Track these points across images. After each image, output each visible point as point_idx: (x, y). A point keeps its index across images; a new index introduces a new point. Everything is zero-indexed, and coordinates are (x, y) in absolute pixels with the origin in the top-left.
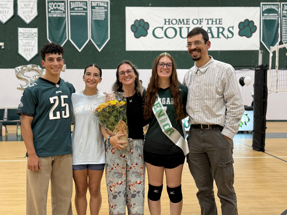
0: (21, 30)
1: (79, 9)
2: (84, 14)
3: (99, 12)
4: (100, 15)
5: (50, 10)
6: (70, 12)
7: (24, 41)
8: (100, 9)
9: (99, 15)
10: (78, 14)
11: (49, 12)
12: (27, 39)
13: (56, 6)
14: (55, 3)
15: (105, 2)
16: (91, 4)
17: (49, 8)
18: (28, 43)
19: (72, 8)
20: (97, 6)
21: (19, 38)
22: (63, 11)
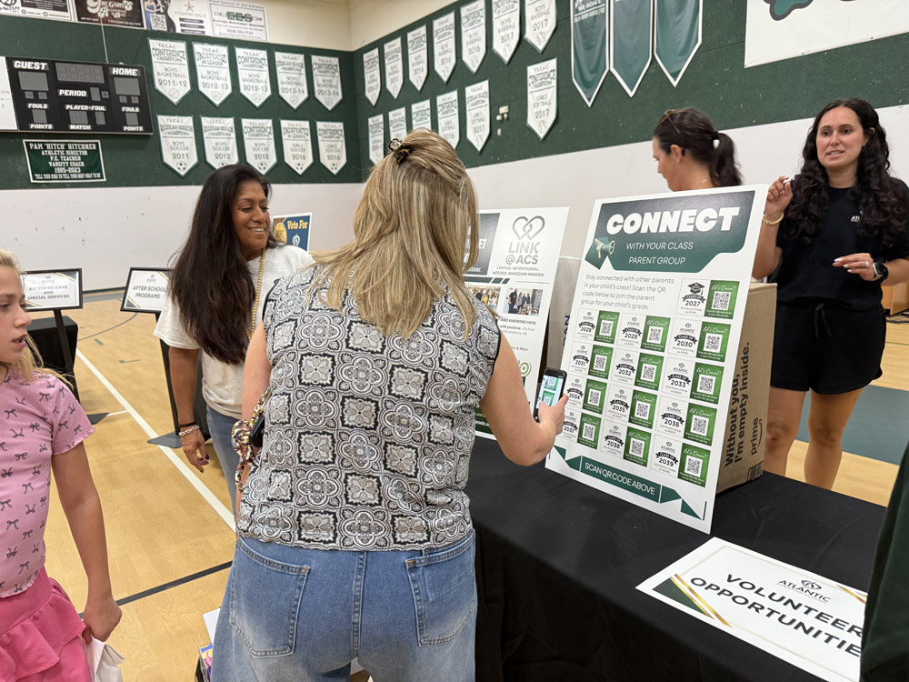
0: (531, 70)
7: (536, 94)
11: (576, 12)
12: (541, 88)
17: (575, 1)
18: (542, 97)
21: (529, 89)
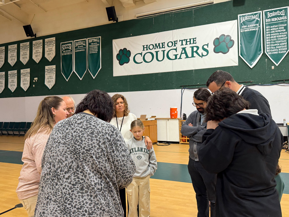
0: (47, 67)
1: (81, 47)
2: (84, 50)
3: (93, 47)
4: (95, 49)
5: (63, 50)
6: (75, 50)
7: (48, 75)
8: (95, 44)
9: (93, 49)
10: (80, 50)
11: (62, 52)
12: (50, 73)
13: (66, 46)
14: (66, 45)
15: (98, 38)
16: (88, 41)
17: (62, 49)
18: (50, 76)
19: (76, 46)
20: (93, 42)
22: (71, 50)
